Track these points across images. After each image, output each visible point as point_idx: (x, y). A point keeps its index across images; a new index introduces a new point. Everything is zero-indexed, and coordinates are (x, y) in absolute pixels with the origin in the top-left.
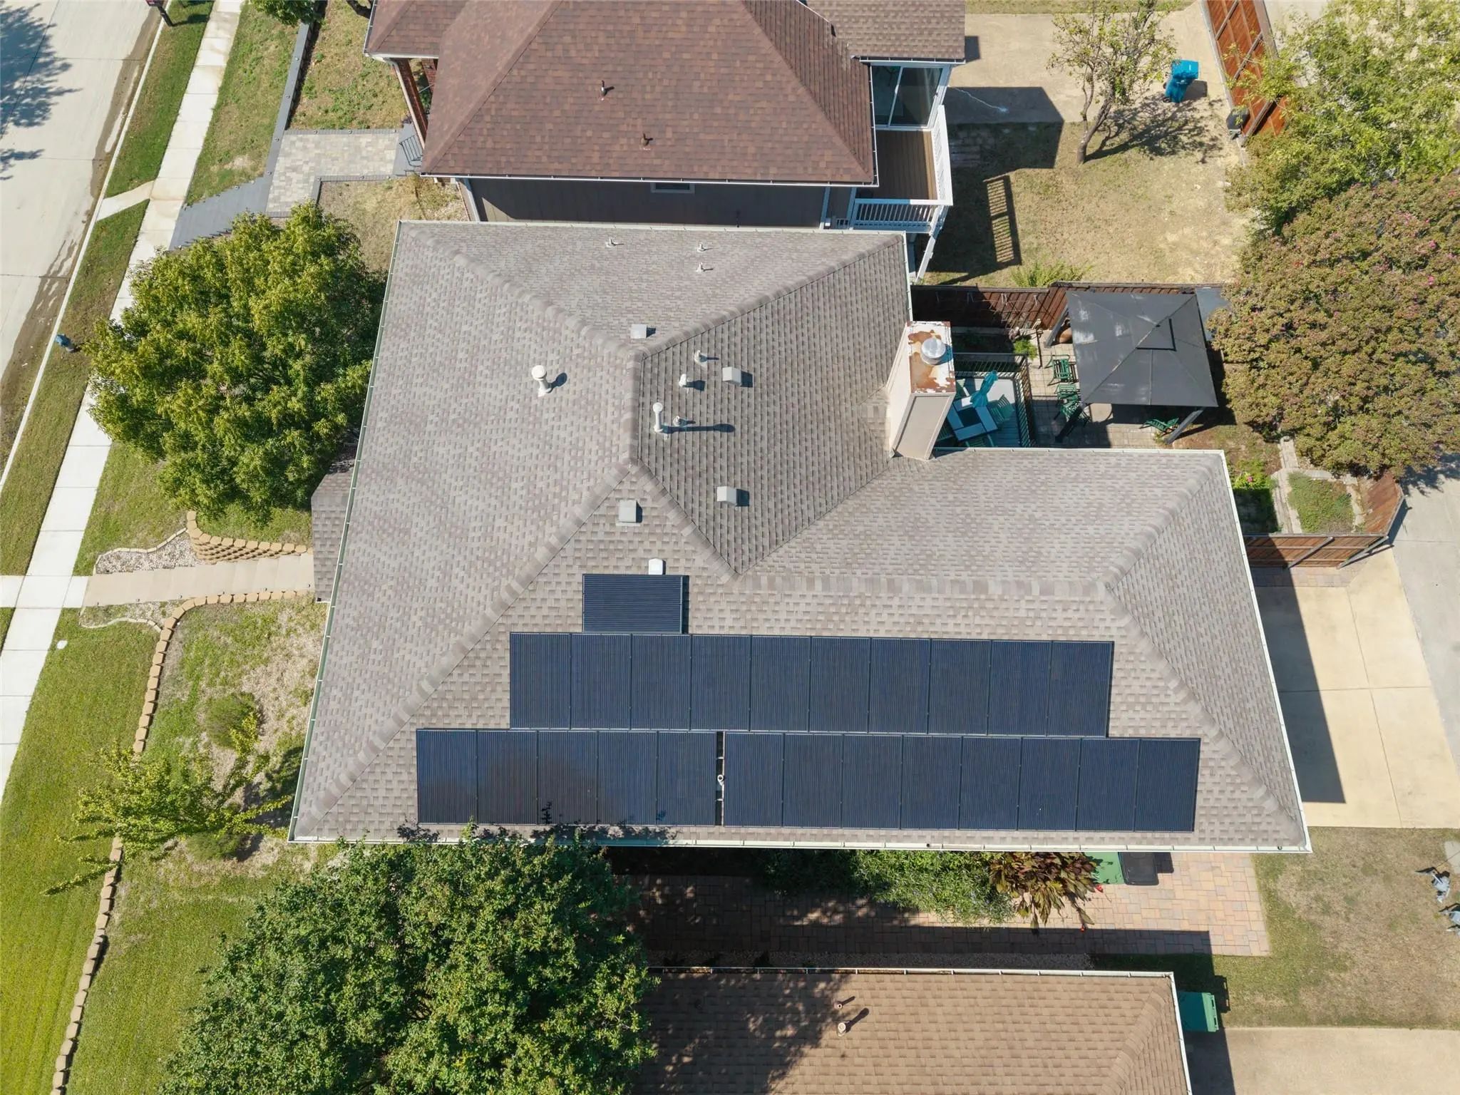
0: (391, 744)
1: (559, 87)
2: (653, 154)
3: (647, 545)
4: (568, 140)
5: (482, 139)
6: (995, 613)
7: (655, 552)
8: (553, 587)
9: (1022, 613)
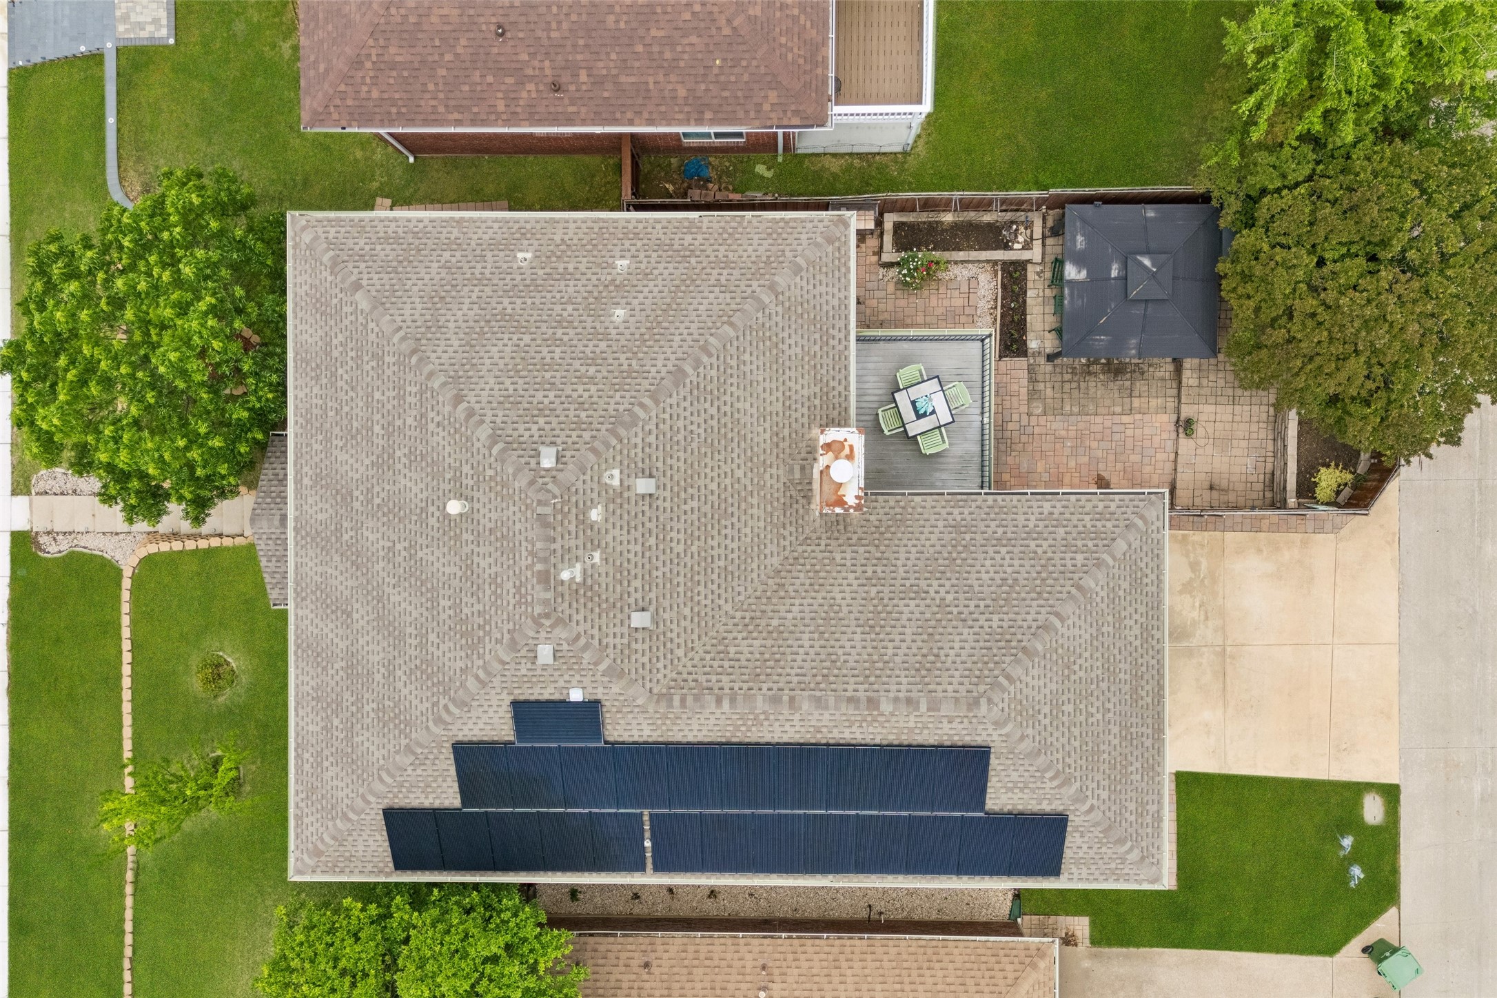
0: (363, 816)
1: (446, 28)
2: (566, 101)
3: (566, 677)
4: (466, 88)
5: (365, 88)
6: (886, 725)
7: (574, 683)
8: (486, 708)
9: (911, 725)
